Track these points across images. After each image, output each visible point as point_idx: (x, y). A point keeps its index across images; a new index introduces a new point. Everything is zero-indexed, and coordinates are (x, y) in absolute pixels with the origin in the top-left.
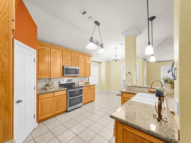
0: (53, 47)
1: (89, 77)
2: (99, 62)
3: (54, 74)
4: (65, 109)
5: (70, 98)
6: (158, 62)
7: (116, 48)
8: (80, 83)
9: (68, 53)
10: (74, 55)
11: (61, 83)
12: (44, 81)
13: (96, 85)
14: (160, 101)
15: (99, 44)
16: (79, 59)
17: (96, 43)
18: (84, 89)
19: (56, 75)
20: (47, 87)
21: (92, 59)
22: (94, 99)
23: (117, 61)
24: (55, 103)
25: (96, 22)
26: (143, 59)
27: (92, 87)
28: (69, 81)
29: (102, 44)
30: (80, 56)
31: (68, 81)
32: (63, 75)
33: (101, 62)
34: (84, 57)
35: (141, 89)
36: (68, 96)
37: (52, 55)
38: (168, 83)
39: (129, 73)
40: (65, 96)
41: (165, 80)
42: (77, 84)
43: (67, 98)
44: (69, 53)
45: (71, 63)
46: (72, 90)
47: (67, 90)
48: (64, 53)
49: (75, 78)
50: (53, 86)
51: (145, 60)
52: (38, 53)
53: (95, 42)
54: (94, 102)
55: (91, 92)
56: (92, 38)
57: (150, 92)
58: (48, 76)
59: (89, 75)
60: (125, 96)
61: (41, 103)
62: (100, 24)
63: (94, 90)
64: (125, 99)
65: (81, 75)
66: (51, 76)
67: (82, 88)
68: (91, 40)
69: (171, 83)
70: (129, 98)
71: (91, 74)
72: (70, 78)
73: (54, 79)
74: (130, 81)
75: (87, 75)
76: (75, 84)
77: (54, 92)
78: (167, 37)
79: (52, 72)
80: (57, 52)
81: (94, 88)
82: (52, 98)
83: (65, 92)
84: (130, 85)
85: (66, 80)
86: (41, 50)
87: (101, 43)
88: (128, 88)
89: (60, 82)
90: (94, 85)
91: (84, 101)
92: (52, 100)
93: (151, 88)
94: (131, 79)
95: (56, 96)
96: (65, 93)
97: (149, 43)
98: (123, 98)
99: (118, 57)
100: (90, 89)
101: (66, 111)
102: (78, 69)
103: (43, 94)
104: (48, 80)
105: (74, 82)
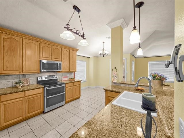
0: (26, 37)
1: (75, 72)
2: (88, 57)
3: (27, 69)
4: (42, 110)
5: (47, 97)
6: (146, 57)
7: (104, 42)
8: (64, 79)
9: (47, 45)
10: (54, 48)
11: (39, 80)
12: (15, 78)
13: (81, 81)
14: (149, 118)
15: (79, 34)
16: (62, 53)
17: (75, 33)
18: (67, 85)
19: (31, 70)
20: (18, 85)
21: (78, 53)
22: (79, 96)
23: (104, 56)
24: (26, 104)
25: (75, 7)
26: (131, 54)
27: (78, 83)
28: (50, 77)
29: (84, 34)
30: (63, 50)
31: (48, 77)
32: (40, 71)
33: (89, 57)
34: (68, 51)
35: (127, 86)
36: (45, 95)
37: (24, 46)
38: (156, 79)
39: (115, 68)
40: (42, 95)
41: (153, 76)
42: (61, 80)
43: (44, 97)
44: (49, 46)
45: (51, 57)
46: (54, 88)
47: (44, 88)
48: (42, 45)
49: (58, 74)
50: (27, 83)
51: (133, 55)
52: (4, 43)
53: (74, 30)
54: (79, 99)
55: (75, 89)
56: (68, 25)
57: (137, 90)
58: (19, 72)
59: (74, 71)
60: (109, 95)
61: (5, 106)
62: (80, 10)
63: (80, 87)
64: (110, 98)
65: (64, 71)
66: (24, 72)
67: (65, 85)
68: (67, 28)
69: (160, 80)
70: (114, 97)
71: (77, 69)
72: (51, 74)
73: (31, 75)
74: (115, 77)
75: (72, 70)
76: (58, 81)
77: (25, 91)
78: (155, 31)
79: (25, 66)
80: (32, 44)
81: (80, 85)
82: (22, 98)
83: (41, 90)
84: (115, 82)
85: (47, 76)
86: (7, 40)
87: (82, 34)
88: (114, 84)
89: (37, 78)
90: (80, 81)
91: (67, 99)
92: (22, 100)
93: (138, 85)
94: (117, 74)
95: (28, 95)
96: (42, 92)
97: (135, 28)
98: (107, 97)
99: (105, 52)
100: (74, 86)
101: (44, 113)
102: (60, 64)
103: (7, 94)
104: (21, 76)
105: (56, 78)
